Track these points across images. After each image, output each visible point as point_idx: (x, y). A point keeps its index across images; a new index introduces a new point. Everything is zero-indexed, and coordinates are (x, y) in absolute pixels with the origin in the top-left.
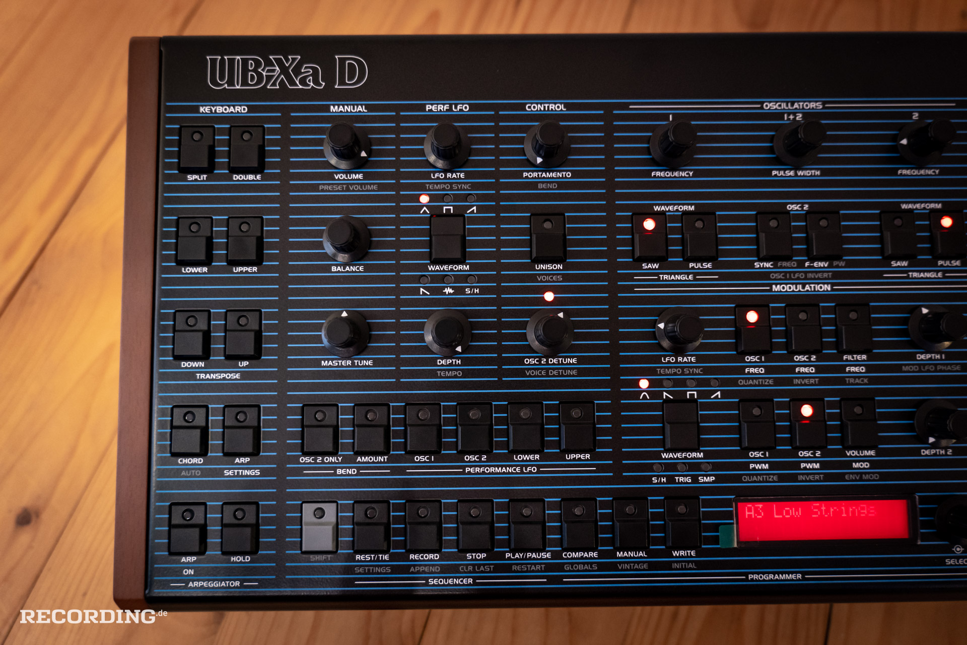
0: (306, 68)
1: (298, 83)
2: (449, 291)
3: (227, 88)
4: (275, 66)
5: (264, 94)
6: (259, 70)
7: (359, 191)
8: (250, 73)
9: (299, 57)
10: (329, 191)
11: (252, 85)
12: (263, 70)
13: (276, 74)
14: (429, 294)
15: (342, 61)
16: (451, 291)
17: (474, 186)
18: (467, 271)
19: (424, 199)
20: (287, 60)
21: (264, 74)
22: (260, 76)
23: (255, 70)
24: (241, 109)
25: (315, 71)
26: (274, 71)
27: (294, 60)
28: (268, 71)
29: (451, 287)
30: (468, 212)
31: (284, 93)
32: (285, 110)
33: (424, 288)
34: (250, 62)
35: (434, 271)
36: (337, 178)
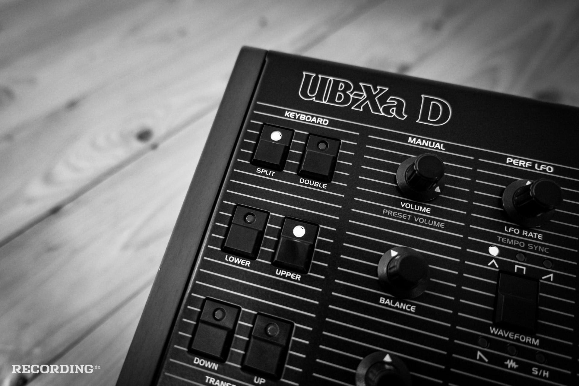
0: (391, 99)
1: (381, 110)
2: (511, 364)
3: (314, 101)
4: (362, 92)
5: (347, 113)
6: (348, 92)
7: (423, 224)
8: (338, 93)
9: (387, 89)
10: (392, 217)
11: (338, 104)
12: (351, 93)
13: (362, 99)
14: (486, 360)
15: (428, 101)
16: (514, 365)
17: (552, 252)
18: (536, 346)
19: (494, 251)
20: (376, 89)
21: (352, 96)
22: (347, 98)
23: (344, 92)
24: (322, 121)
25: (400, 104)
26: (361, 95)
27: (382, 90)
28: (355, 95)
29: (515, 360)
30: (543, 278)
31: (365, 116)
32: (365, 131)
33: (483, 352)
34: (341, 84)
35: (496, 335)
36: (403, 206)
